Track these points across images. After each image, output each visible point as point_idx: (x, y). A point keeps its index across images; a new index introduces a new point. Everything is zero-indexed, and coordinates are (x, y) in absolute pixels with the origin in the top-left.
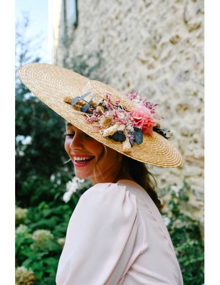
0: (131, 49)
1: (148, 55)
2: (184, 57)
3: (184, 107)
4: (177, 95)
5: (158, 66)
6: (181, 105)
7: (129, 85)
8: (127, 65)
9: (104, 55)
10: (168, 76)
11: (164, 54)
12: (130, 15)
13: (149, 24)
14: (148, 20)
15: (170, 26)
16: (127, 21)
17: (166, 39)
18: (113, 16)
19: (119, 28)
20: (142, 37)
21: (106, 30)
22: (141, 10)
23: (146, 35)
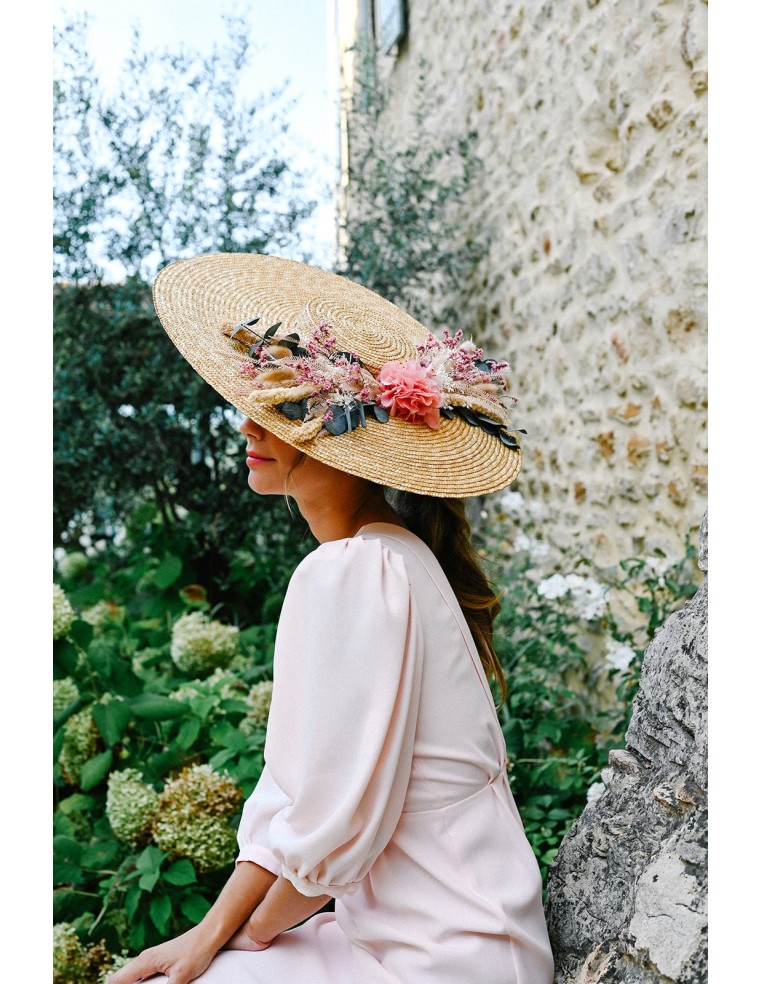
0: (551, 136)
1: (595, 156)
2: (683, 170)
3: (687, 320)
4: (667, 284)
5: (622, 193)
6: (677, 314)
7: (547, 247)
8: (542, 185)
9: (481, 150)
10: (645, 225)
11: (636, 159)
12: (548, 29)
13: (597, 63)
14: (594, 50)
15: (649, 72)
16: (539, 44)
17: (638, 114)
18: (504, 28)
19: (520, 66)
20: (580, 102)
21: (485, 69)
22: (576, 16)
23: (591, 96)
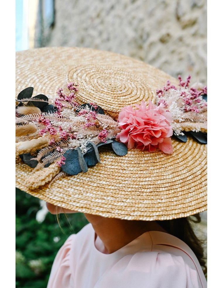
2: (176, 58)
11: (152, 54)
12: (113, 13)
13: (135, 22)
14: (134, 18)
15: (160, 23)
16: (109, 19)
17: (155, 37)
18: (94, 15)
19: (100, 27)
20: (126, 36)
21: (86, 29)
22: (125, 6)
23: (131, 33)
